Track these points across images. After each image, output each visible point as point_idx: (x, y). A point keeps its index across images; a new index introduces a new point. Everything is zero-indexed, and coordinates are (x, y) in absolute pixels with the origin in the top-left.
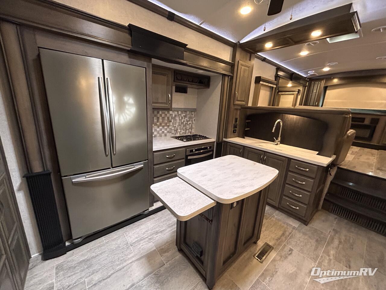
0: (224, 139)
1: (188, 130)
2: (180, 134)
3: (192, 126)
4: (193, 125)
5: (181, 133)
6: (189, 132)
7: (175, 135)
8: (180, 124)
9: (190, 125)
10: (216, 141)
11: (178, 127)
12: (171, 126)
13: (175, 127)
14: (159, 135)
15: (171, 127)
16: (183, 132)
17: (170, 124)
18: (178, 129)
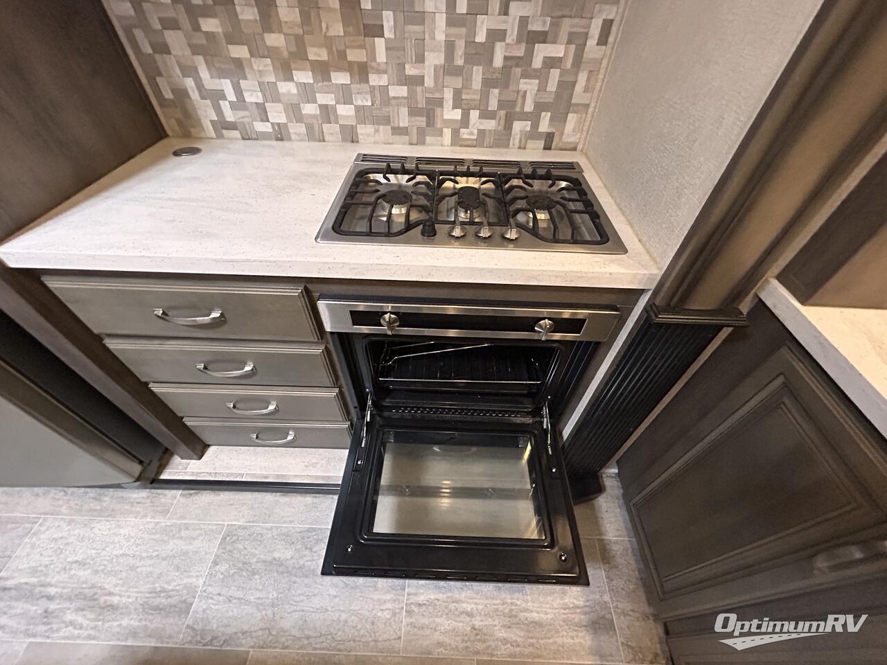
0: (778, 297)
1: (524, 116)
2: (456, 140)
3: (567, 87)
4: (582, 78)
5: (464, 133)
6: (533, 134)
7: (421, 142)
8: (459, 62)
9: (555, 74)
10: (653, 287)
11: (439, 86)
12: (379, 72)
13: (420, 80)
14: (302, 129)
15: (382, 80)
16: (482, 133)
17: (373, 56)
18: (440, 103)
